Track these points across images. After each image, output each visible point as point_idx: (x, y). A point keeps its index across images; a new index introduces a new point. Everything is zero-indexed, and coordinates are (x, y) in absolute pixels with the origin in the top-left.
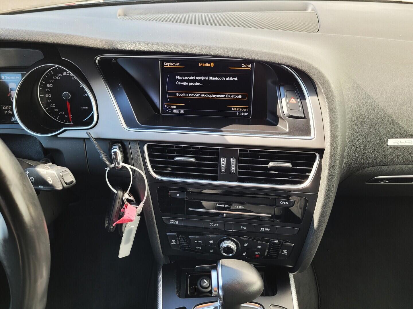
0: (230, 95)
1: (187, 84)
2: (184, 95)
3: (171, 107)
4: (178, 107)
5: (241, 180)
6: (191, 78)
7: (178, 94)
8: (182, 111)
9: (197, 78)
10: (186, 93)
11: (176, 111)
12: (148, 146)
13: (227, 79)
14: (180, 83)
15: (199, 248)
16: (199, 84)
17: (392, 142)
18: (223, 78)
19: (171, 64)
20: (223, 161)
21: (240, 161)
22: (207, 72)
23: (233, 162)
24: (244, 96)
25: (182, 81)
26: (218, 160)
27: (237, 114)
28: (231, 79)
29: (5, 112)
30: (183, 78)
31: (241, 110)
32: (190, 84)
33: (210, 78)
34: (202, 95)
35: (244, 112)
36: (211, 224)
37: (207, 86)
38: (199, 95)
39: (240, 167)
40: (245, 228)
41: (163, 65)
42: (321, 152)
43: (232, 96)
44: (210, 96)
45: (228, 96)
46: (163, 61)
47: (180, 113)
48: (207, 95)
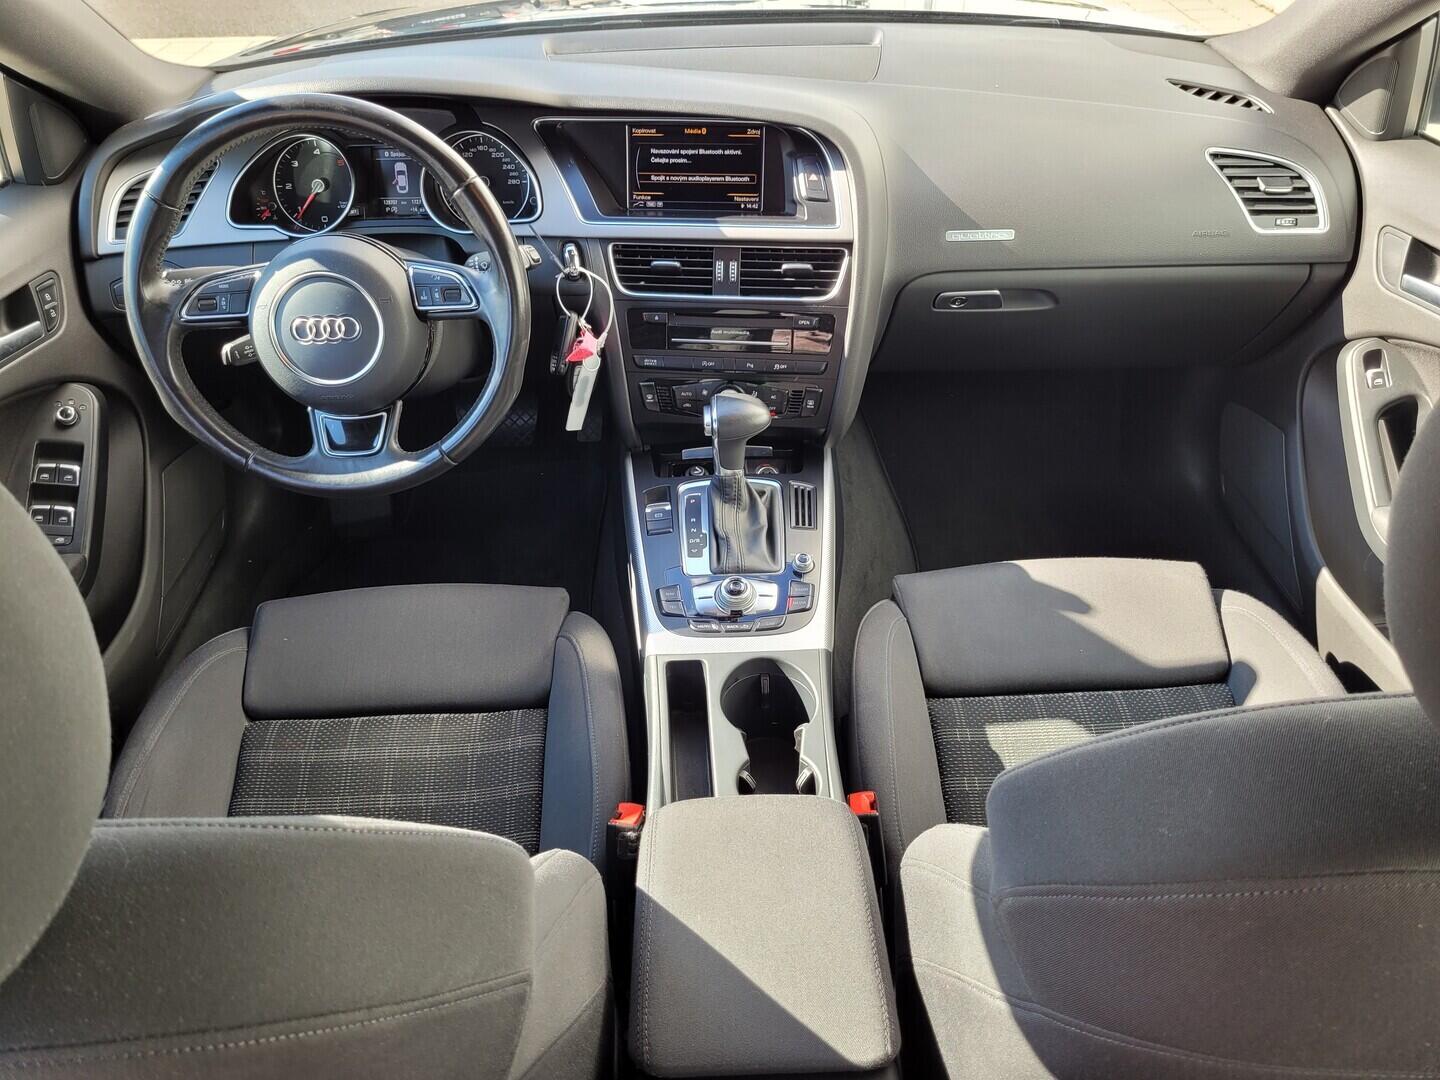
0: (732, 177)
1: (667, 161)
2: (662, 178)
3: (643, 198)
4: (654, 198)
5: (744, 293)
6: (673, 152)
7: (653, 178)
8: (660, 204)
9: (683, 152)
10: (666, 176)
11: (651, 204)
12: (614, 246)
13: (727, 152)
14: (657, 160)
15: (688, 405)
16: (685, 161)
17: (954, 236)
18: (720, 152)
19: (643, 131)
20: (719, 266)
21: (743, 265)
22: (697, 141)
23: (734, 266)
24: (752, 179)
25: (659, 156)
26: (711, 265)
27: (743, 206)
28: (732, 152)
29: (388, 209)
30: (662, 152)
31: (748, 199)
32: (672, 161)
33: (702, 151)
34: (690, 179)
35: (752, 203)
36: (704, 363)
37: (698, 165)
38: (685, 178)
39: (743, 274)
40: (752, 366)
41: (631, 133)
42: (849, 245)
43: (734, 179)
44: (702, 179)
45: (728, 179)
46: (633, 125)
47: (656, 207)
48: (697, 178)
